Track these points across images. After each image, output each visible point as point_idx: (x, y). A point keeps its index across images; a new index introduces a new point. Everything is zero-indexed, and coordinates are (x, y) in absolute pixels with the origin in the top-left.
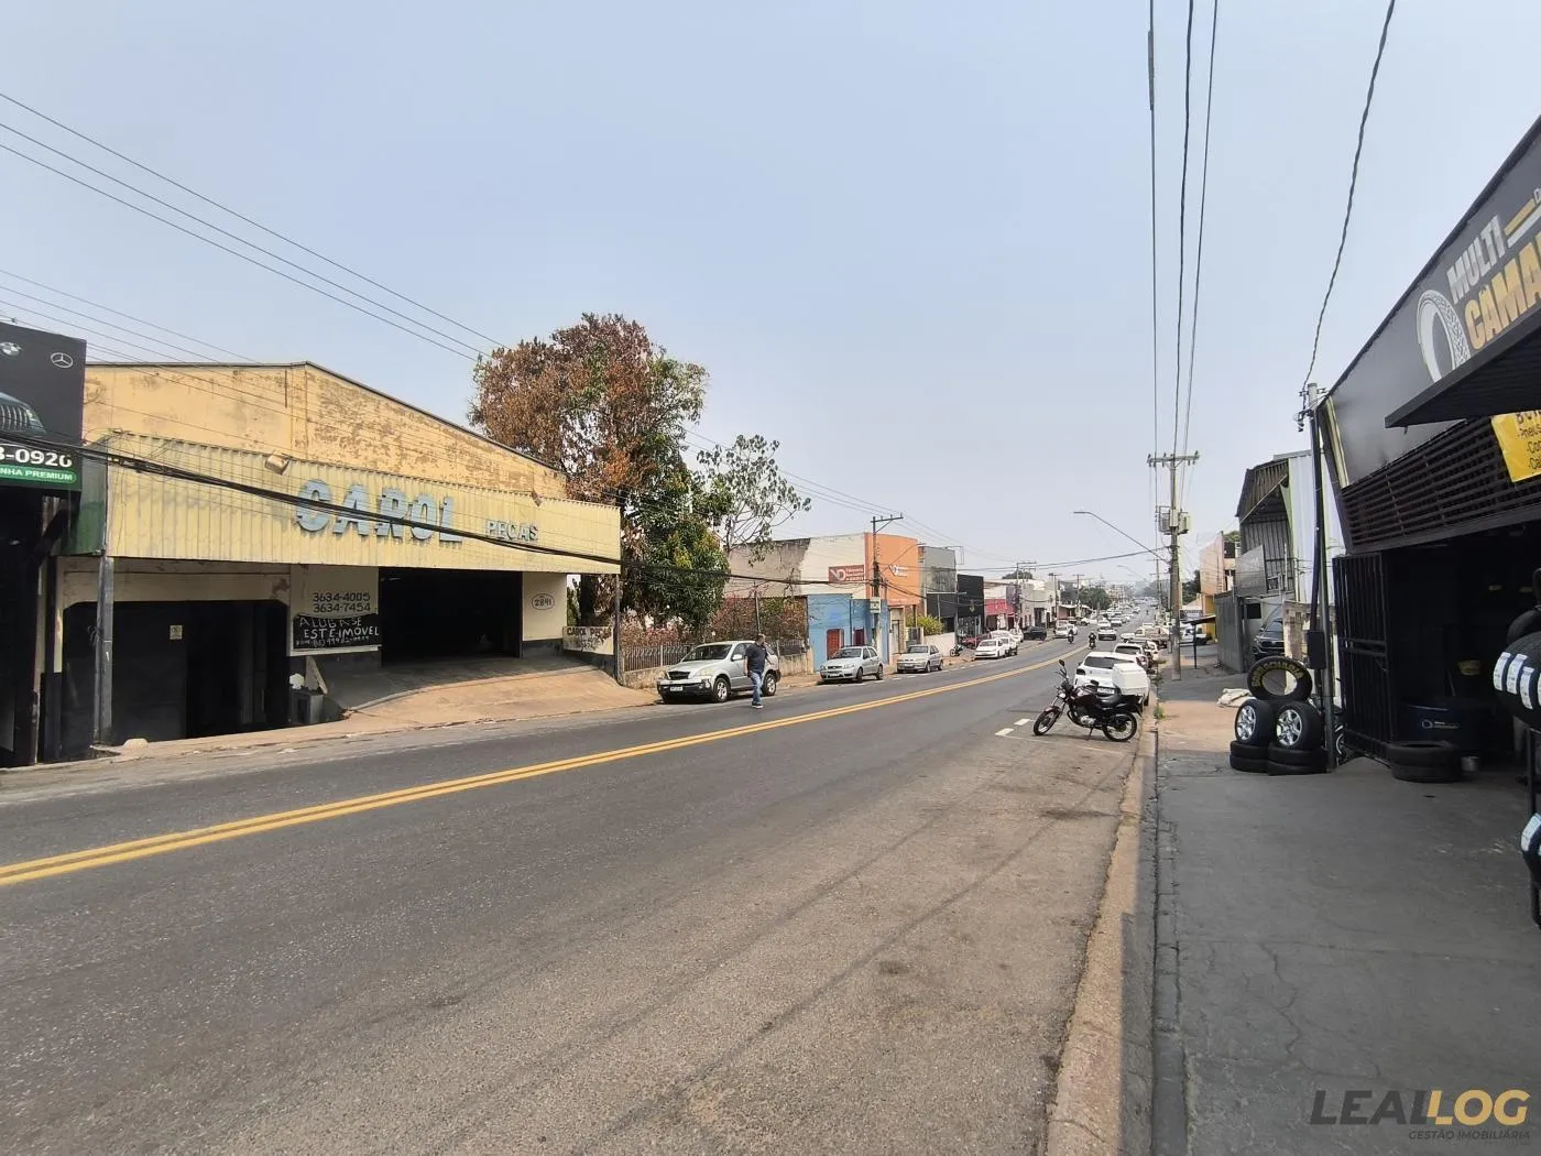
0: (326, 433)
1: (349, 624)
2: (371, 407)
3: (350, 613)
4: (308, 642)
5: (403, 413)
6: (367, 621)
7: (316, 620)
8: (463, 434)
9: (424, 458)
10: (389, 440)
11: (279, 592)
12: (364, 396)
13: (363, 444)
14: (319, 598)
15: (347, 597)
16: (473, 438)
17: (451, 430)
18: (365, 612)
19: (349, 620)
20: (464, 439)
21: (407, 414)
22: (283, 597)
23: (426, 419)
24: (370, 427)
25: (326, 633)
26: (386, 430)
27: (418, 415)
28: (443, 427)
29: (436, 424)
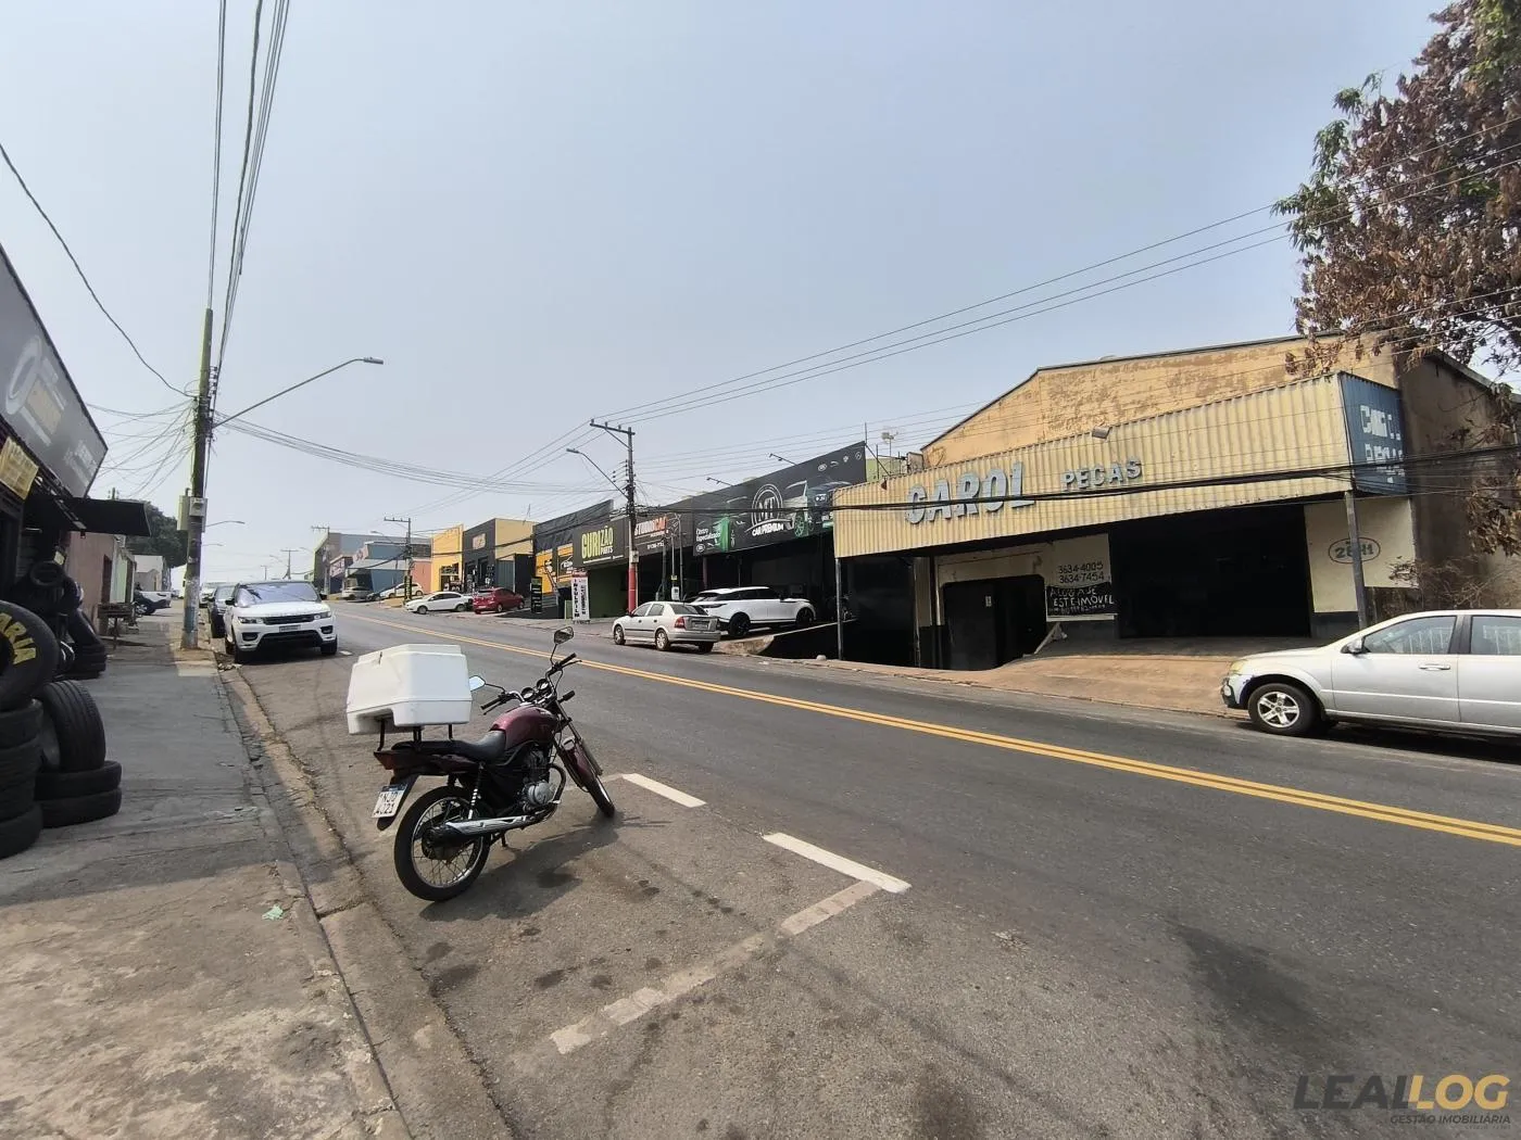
0: (1056, 422)
1: (1084, 593)
2: (1088, 378)
3: (1088, 583)
4: (1057, 609)
5: (1116, 370)
6: (1101, 589)
7: (1061, 590)
8: (1186, 358)
9: (1144, 407)
10: (1107, 404)
11: (1038, 567)
12: (1083, 373)
13: (1084, 420)
14: (1063, 569)
15: (1084, 568)
16: (1201, 356)
17: (1171, 360)
18: (1100, 581)
19: (1086, 589)
20: (1189, 363)
21: (1121, 369)
22: (1040, 571)
23: (1142, 363)
24: (1090, 400)
25: (1069, 601)
26: (1103, 395)
27: (1132, 363)
28: (1162, 361)
29: (1154, 362)
